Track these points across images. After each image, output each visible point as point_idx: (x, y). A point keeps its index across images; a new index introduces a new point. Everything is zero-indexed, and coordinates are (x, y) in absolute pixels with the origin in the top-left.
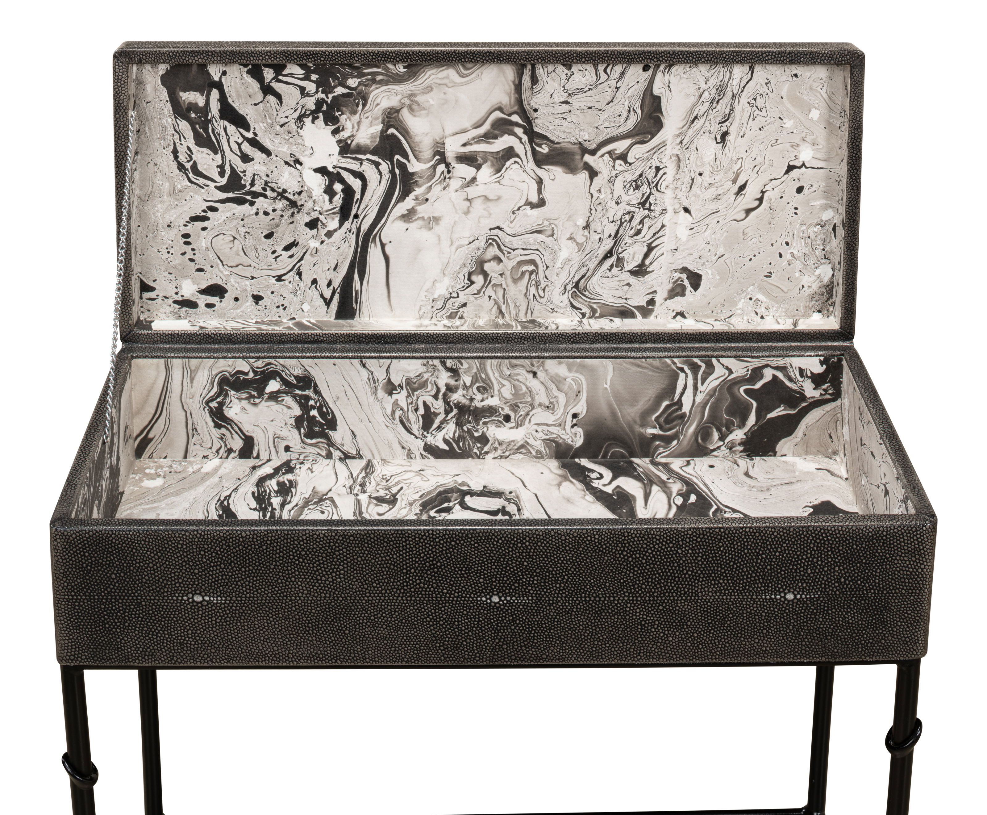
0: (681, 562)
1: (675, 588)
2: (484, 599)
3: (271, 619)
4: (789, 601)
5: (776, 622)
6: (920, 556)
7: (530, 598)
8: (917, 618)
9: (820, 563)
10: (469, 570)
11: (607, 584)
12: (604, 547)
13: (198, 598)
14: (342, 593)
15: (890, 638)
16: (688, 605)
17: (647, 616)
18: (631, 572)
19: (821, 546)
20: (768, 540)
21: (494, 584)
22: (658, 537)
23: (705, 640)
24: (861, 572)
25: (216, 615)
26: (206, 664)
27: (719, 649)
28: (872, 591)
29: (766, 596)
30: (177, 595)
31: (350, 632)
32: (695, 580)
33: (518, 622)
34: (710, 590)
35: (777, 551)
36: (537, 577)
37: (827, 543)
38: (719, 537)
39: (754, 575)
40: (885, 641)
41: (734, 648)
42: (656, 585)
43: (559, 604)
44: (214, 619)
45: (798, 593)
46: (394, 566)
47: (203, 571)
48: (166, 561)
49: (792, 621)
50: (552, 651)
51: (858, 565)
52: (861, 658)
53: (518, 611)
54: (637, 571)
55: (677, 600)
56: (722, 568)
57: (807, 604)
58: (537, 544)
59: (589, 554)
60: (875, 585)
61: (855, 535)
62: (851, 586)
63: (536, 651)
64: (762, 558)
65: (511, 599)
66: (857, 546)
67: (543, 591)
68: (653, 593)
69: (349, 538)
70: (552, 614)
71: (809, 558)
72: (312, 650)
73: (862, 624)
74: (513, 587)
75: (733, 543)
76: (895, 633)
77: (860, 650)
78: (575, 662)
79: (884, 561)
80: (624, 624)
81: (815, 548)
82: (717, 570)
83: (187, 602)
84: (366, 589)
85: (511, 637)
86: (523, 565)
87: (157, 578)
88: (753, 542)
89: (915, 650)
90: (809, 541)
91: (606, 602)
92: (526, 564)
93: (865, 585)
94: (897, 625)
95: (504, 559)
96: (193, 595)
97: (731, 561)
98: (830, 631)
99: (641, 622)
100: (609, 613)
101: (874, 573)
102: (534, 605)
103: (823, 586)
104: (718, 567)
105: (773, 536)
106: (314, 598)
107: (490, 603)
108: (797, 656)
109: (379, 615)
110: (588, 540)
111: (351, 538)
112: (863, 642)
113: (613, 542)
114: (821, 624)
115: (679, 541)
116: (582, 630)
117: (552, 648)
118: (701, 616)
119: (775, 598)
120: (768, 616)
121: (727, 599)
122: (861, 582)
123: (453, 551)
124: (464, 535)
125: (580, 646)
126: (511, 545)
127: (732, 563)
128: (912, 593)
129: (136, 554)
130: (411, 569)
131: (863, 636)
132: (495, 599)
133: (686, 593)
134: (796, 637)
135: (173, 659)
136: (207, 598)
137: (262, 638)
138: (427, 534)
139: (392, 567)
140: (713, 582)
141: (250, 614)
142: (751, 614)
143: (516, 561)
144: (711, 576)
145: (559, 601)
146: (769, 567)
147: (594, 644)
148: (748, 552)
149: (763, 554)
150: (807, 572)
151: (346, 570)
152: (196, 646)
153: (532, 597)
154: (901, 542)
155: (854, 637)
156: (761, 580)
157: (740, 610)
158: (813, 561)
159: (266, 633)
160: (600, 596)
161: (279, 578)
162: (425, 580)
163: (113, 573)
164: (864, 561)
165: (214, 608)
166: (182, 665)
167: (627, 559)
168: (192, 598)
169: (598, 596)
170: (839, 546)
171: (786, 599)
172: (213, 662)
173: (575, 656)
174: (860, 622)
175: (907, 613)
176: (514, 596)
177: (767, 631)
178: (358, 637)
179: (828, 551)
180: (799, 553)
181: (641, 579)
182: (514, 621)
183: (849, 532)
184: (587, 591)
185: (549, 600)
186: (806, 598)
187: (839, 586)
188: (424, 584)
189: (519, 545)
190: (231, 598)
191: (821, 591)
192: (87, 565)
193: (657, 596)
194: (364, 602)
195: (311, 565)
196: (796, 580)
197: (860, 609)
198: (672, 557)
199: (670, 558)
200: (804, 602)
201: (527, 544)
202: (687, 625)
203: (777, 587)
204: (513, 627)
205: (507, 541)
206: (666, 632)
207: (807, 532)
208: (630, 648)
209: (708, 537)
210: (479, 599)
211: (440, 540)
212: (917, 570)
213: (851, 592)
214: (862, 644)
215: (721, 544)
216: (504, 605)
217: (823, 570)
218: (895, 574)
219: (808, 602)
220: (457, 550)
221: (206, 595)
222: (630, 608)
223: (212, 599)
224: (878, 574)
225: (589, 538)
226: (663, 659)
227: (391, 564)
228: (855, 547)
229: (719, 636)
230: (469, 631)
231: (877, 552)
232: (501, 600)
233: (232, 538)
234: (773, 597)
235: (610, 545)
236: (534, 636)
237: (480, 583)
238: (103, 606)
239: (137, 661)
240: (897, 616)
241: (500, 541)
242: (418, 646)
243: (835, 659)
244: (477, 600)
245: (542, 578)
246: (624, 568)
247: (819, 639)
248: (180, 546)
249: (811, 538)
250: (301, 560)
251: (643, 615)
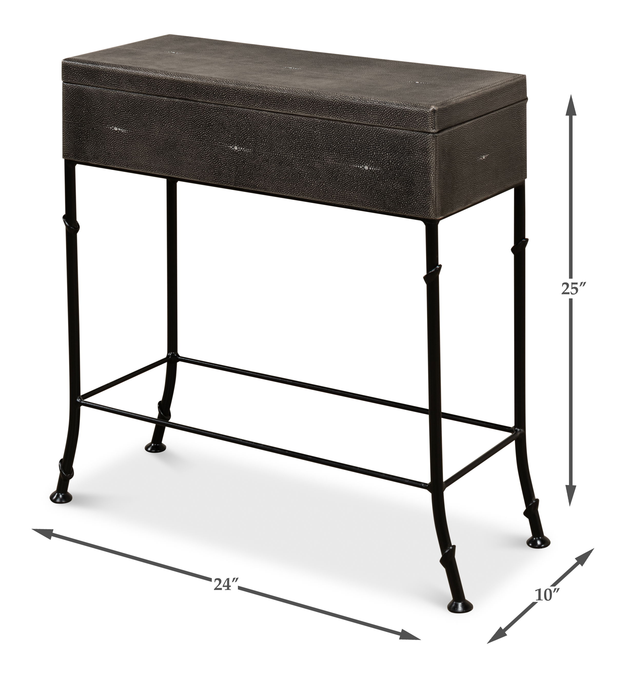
0: (316, 138)
1: (314, 154)
2: (231, 147)
3: (144, 145)
4: (366, 170)
5: (361, 183)
6: (427, 152)
7: (251, 150)
8: (428, 192)
9: (379, 149)
10: (225, 129)
11: (284, 147)
12: (282, 124)
13: (116, 129)
14: (173, 135)
15: (416, 202)
16: (320, 165)
17: (302, 169)
18: (294, 141)
19: (379, 139)
20: (354, 132)
21: (235, 139)
22: (305, 122)
23: (329, 188)
24: (399, 158)
25: (123, 139)
26: (118, 167)
27: (335, 195)
28: (405, 171)
29: (355, 166)
30: (108, 126)
31: (176, 157)
32: (323, 150)
33: (246, 163)
34: (330, 158)
35: (359, 139)
36: (254, 138)
37: (382, 137)
38: (332, 126)
39: (349, 152)
40: (413, 204)
41: (342, 196)
42: (305, 151)
43: (263, 155)
44: (122, 141)
45: (370, 167)
46: (194, 122)
47: (118, 114)
48: (104, 106)
49: (368, 183)
50: (261, 183)
51: (398, 153)
52: (402, 213)
53: (246, 157)
54: (296, 141)
55: (315, 161)
56: (334, 145)
57: (375, 174)
58: (253, 118)
59: (276, 128)
60: (406, 168)
61: (395, 135)
62: (395, 166)
63: (254, 182)
64: (353, 142)
65: (243, 149)
66: (396, 141)
67: (256, 146)
68: (304, 155)
69: (176, 104)
70: (260, 160)
71: (374, 145)
72: (160, 166)
73: (401, 191)
74: (243, 142)
75: (338, 131)
76: (418, 200)
77: (401, 207)
78: (271, 192)
79: (409, 153)
80: (291, 172)
81: (377, 140)
82: (332, 146)
83: (112, 130)
84: (183, 134)
85: (243, 172)
86: (247, 130)
87: (100, 115)
88: (348, 132)
89: (428, 213)
90: (374, 135)
91: (283, 157)
92: (248, 129)
93: (401, 167)
94: (419, 195)
95: (239, 125)
96: (114, 127)
97: (338, 142)
98: (386, 192)
99: (299, 172)
100: (285, 165)
101: (405, 160)
102: (252, 154)
103: (382, 164)
104: (333, 144)
105: (357, 130)
106: (162, 136)
107: (234, 150)
108: (372, 206)
109: (188, 150)
110: (275, 119)
111: (177, 104)
112: (403, 203)
113: (286, 122)
114: (382, 188)
115: (314, 126)
116: (274, 172)
117: (261, 182)
118: (326, 173)
119: (360, 168)
120: (357, 178)
121: (337, 164)
122: (400, 164)
123: (218, 117)
124: (223, 109)
125: (273, 182)
126: (242, 118)
127: (339, 143)
128: (424, 175)
129: (93, 101)
130: (201, 125)
131: (402, 199)
132: (236, 148)
133: (318, 158)
134: (371, 194)
135: (105, 162)
136: (119, 129)
137: (141, 155)
138: (207, 106)
139: (193, 123)
140: (331, 153)
141: (136, 141)
142: (349, 175)
143: (245, 127)
144: (329, 149)
145: (263, 154)
146: (356, 148)
147: (279, 182)
148: (346, 137)
149: (353, 139)
150: (373, 154)
151: (174, 121)
152: (115, 156)
153: (252, 149)
154: (417, 142)
155: (398, 199)
156: (353, 155)
157: (344, 172)
158: (376, 147)
159: (142, 153)
160: (281, 153)
161: (148, 122)
162: (206, 132)
163: (83, 110)
164: (400, 151)
165: (122, 135)
166: (109, 166)
167: (292, 133)
168: (114, 128)
169: (279, 153)
170: (388, 140)
171: (364, 169)
172: (121, 166)
173: (271, 188)
174: (400, 190)
175: (423, 188)
176: (244, 147)
177: (357, 188)
178: (179, 161)
179: (383, 143)
180: (369, 142)
181: (298, 146)
182: (244, 162)
183: (392, 132)
184: (275, 149)
185: (259, 152)
186: (374, 170)
187: (389, 165)
188: (206, 135)
189: (246, 118)
190: (129, 130)
191: (381, 167)
192: (74, 105)
193: (306, 158)
194: (182, 141)
195: (160, 117)
196: (369, 158)
197: (400, 181)
198: (312, 135)
199: (311, 136)
200: (373, 172)
201: (249, 117)
202: (320, 177)
203: (360, 161)
204: (244, 166)
205: (241, 115)
206: (311, 180)
207: (373, 129)
208: (295, 187)
209: (327, 125)
210: (229, 147)
211: (212, 110)
212: (426, 161)
213: (395, 170)
214: (402, 204)
215: (333, 131)
216: (240, 152)
217: (381, 154)
218: (415, 162)
219: (375, 173)
220: (220, 117)
221: (119, 127)
222: (294, 162)
223: (121, 130)
224: (407, 161)
225: (275, 118)
226: (310, 197)
227: (193, 121)
228: (395, 142)
229: (335, 187)
230: (225, 165)
231: (406, 147)
232: (238, 149)
233: (129, 97)
234: (358, 166)
235: (285, 124)
236: (253, 173)
237: (229, 137)
238: (79, 128)
239: (92, 161)
240: (418, 189)
241: (238, 115)
242: (204, 170)
243: (390, 211)
244: (228, 147)
245: (255, 139)
246: (291, 138)
247: (382, 197)
248: (109, 99)
249: (374, 133)
250: (156, 113)
251: (300, 168)
